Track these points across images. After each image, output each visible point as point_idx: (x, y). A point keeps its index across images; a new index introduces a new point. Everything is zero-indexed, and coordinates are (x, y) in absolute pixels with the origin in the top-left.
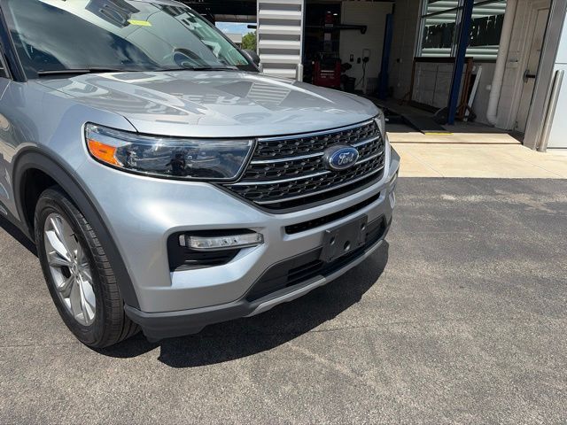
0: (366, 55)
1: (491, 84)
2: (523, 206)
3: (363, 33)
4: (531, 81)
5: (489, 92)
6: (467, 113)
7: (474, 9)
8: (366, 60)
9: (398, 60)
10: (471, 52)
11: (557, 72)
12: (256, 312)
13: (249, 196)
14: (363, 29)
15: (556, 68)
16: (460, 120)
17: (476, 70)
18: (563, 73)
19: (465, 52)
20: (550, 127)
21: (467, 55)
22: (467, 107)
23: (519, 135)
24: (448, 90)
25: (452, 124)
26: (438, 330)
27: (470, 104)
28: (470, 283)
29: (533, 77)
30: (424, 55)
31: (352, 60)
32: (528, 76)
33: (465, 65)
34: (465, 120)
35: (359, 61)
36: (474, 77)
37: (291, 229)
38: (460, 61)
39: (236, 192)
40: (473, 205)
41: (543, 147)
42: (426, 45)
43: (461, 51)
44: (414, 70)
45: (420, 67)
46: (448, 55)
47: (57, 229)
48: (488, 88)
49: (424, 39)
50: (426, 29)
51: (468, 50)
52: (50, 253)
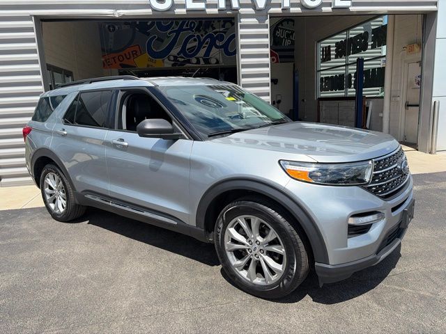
0: (279, 98)
1: (382, 112)
3: (276, 83)
4: (416, 108)
5: (382, 118)
7: (365, 63)
8: (279, 101)
9: (303, 100)
11: (435, 102)
12: (380, 261)
13: (375, 192)
14: (275, 81)
15: (433, 100)
18: (439, 102)
19: (362, 91)
20: (436, 137)
23: (413, 145)
29: (418, 106)
30: (323, 95)
32: (408, 105)
35: (274, 103)
36: (367, 109)
37: (394, 209)
38: (359, 97)
41: (434, 151)
42: (323, 89)
43: (359, 91)
44: (319, 106)
45: (323, 105)
47: (244, 225)
48: (381, 115)
49: (321, 85)
50: (322, 78)
51: (364, 89)
52: (228, 243)
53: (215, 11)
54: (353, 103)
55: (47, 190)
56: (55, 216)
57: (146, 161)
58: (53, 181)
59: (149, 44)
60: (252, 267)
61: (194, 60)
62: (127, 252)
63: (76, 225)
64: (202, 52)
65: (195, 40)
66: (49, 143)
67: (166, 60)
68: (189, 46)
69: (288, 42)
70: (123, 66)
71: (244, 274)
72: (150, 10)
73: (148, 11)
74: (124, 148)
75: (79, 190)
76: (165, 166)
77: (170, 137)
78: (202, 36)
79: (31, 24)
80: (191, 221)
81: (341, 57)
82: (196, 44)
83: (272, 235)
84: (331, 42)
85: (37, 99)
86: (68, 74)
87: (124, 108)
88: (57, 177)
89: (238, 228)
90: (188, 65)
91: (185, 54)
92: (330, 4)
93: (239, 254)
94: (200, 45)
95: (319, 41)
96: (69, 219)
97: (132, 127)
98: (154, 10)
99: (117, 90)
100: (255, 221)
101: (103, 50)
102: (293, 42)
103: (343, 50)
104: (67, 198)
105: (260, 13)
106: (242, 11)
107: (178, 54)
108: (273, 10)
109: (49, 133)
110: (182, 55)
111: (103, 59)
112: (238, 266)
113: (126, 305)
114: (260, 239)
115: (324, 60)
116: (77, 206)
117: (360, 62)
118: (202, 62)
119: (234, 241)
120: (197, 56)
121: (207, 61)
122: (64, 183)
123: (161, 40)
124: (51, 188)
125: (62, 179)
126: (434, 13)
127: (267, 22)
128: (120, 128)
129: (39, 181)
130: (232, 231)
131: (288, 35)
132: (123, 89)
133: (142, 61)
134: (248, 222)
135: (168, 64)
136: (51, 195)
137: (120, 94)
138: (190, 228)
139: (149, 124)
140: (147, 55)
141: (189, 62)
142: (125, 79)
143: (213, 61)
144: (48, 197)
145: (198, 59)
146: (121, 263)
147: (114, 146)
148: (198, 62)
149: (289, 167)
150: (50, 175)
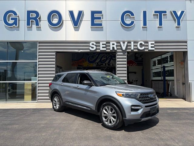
0: (137, 79)
1: (174, 86)
2: (187, 112)
3: (135, 74)
4: (184, 85)
5: (174, 88)
6: (169, 94)
8: (137, 81)
9: (146, 81)
10: (167, 78)
12: (141, 121)
13: (140, 101)
14: (135, 73)
15: (189, 82)
16: (168, 96)
17: (169, 83)
18: (191, 83)
19: (165, 78)
21: (166, 79)
22: (169, 92)
23: (184, 99)
24: (163, 88)
25: (165, 97)
26: (172, 129)
27: (170, 91)
28: (177, 123)
30: (154, 79)
31: (133, 81)
32: (183, 84)
33: (166, 82)
34: (169, 96)
35: (135, 81)
36: (169, 85)
37: (146, 107)
38: (164, 80)
39: (138, 100)
40: (176, 112)
41: (191, 101)
42: (154, 76)
43: (164, 78)
44: (152, 83)
45: (153, 82)
46: (161, 79)
47: (107, 109)
48: (174, 87)
49: (153, 75)
50: (153, 72)
51: (166, 77)
52: (103, 114)
53: (109, 51)
54: (162, 82)
55: (54, 102)
56: (55, 110)
57: (83, 92)
58: (56, 99)
59: (89, 58)
60: (109, 121)
61: (104, 64)
62: (76, 119)
63: (61, 113)
64: (107, 61)
65: (105, 57)
66: (57, 87)
67: (94, 64)
68: (103, 59)
69: (141, 59)
70: (78, 65)
71: (106, 123)
72: (89, 50)
73: (89, 51)
74: (79, 89)
75: (64, 101)
76: (88, 93)
77: (90, 85)
78: (108, 56)
79: (54, 54)
80: (94, 109)
81: (159, 65)
82: (105, 58)
83: (113, 111)
84: (156, 59)
85: (54, 75)
86: (61, 68)
87: (79, 78)
88: (58, 98)
89: (106, 110)
90: (102, 66)
91: (101, 62)
92: (147, 49)
93: (106, 117)
94: (107, 59)
95: (152, 59)
96: (59, 111)
97: (81, 83)
98: (90, 50)
99: (78, 73)
100: (110, 107)
101: (72, 60)
102: (142, 59)
103: (160, 62)
104: (60, 104)
105: (124, 51)
106: (118, 50)
107: (99, 62)
108: (128, 50)
109: (57, 84)
110: (100, 62)
111: (72, 63)
112: (105, 121)
113: (75, 128)
114: (111, 112)
115: (153, 66)
116: (62, 106)
117: (164, 67)
118: (107, 65)
119: (105, 114)
120: (105, 63)
121: (109, 65)
122: (60, 99)
123: (93, 57)
124: (55, 101)
125: (59, 98)
126: (187, 52)
127: (126, 54)
128: (78, 83)
129: (52, 100)
130: (104, 111)
131: (141, 56)
132: (79, 73)
133: (86, 64)
134: (108, 108)
135: (95, 65)
136: (55, 103)
137: (79, 74)
138: (93, 111)
139: (85, 82)
140: (87, 62)
141: (102, 65)
142: (80, 70)
143: (111, 65)
144: (54, 104)
145: (106, 64)
146: (74, 121)
147: (76, 88)
148: (106, 65)
149: (118, 93)
150: (56, 97)
